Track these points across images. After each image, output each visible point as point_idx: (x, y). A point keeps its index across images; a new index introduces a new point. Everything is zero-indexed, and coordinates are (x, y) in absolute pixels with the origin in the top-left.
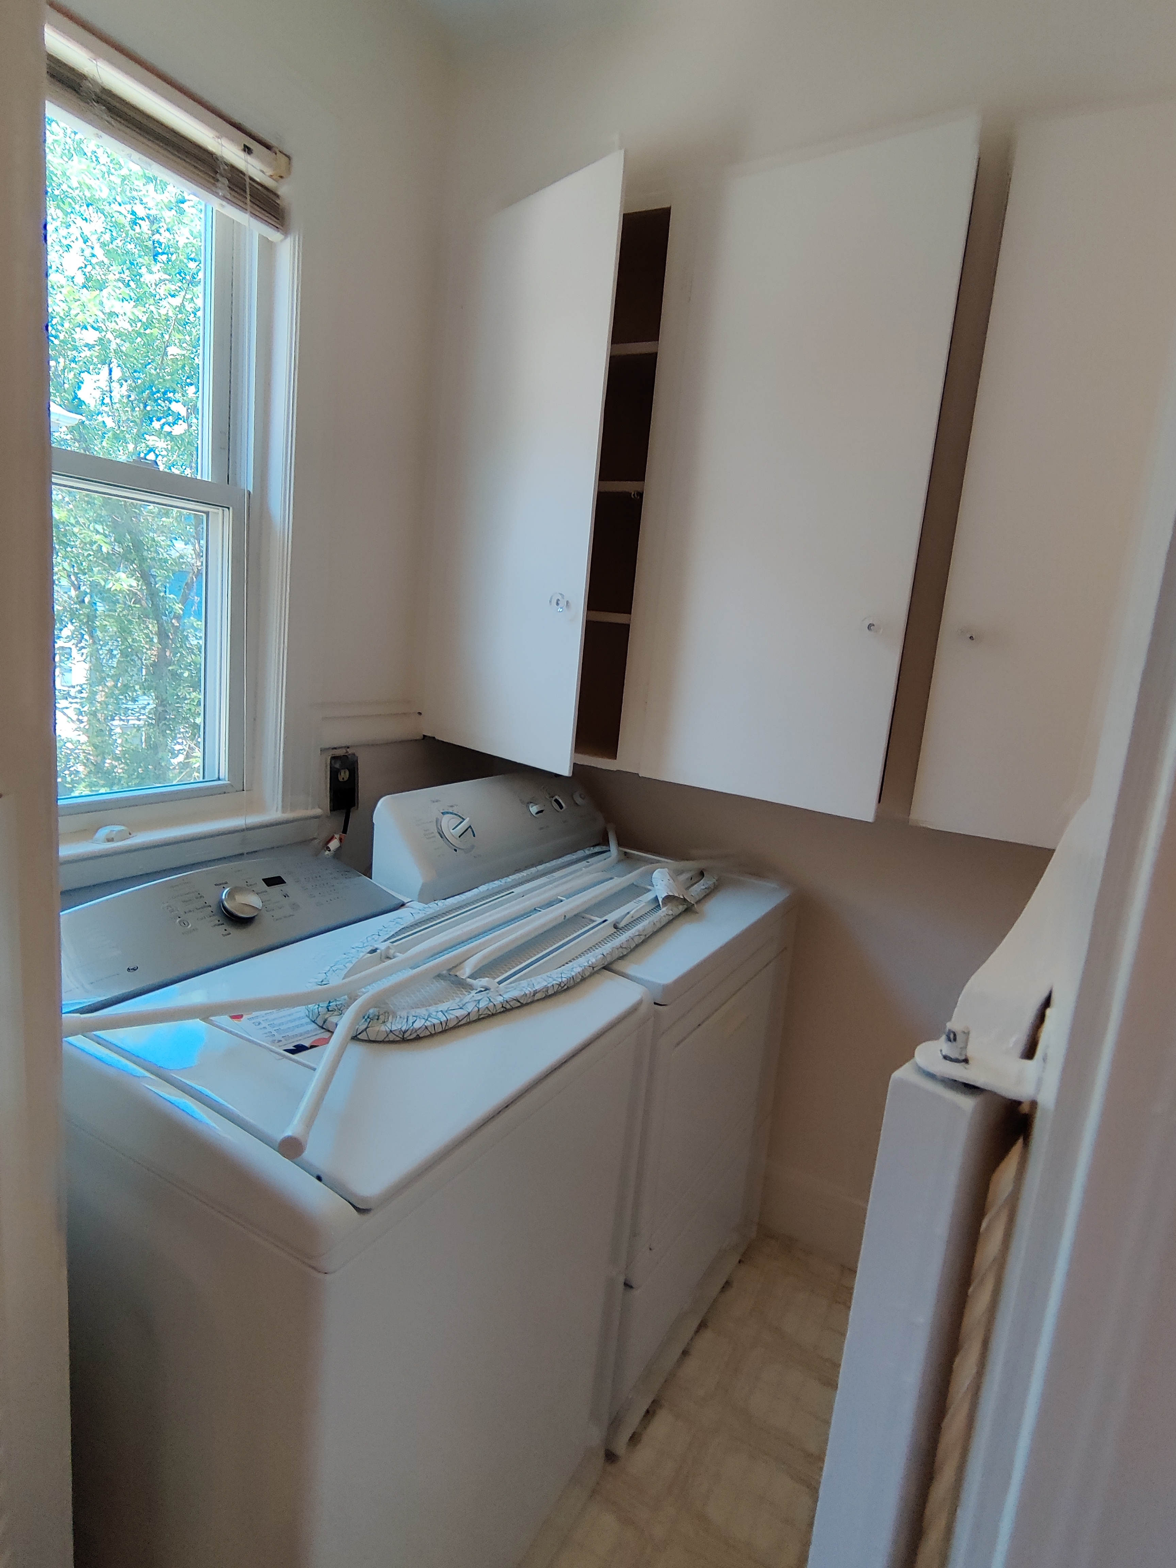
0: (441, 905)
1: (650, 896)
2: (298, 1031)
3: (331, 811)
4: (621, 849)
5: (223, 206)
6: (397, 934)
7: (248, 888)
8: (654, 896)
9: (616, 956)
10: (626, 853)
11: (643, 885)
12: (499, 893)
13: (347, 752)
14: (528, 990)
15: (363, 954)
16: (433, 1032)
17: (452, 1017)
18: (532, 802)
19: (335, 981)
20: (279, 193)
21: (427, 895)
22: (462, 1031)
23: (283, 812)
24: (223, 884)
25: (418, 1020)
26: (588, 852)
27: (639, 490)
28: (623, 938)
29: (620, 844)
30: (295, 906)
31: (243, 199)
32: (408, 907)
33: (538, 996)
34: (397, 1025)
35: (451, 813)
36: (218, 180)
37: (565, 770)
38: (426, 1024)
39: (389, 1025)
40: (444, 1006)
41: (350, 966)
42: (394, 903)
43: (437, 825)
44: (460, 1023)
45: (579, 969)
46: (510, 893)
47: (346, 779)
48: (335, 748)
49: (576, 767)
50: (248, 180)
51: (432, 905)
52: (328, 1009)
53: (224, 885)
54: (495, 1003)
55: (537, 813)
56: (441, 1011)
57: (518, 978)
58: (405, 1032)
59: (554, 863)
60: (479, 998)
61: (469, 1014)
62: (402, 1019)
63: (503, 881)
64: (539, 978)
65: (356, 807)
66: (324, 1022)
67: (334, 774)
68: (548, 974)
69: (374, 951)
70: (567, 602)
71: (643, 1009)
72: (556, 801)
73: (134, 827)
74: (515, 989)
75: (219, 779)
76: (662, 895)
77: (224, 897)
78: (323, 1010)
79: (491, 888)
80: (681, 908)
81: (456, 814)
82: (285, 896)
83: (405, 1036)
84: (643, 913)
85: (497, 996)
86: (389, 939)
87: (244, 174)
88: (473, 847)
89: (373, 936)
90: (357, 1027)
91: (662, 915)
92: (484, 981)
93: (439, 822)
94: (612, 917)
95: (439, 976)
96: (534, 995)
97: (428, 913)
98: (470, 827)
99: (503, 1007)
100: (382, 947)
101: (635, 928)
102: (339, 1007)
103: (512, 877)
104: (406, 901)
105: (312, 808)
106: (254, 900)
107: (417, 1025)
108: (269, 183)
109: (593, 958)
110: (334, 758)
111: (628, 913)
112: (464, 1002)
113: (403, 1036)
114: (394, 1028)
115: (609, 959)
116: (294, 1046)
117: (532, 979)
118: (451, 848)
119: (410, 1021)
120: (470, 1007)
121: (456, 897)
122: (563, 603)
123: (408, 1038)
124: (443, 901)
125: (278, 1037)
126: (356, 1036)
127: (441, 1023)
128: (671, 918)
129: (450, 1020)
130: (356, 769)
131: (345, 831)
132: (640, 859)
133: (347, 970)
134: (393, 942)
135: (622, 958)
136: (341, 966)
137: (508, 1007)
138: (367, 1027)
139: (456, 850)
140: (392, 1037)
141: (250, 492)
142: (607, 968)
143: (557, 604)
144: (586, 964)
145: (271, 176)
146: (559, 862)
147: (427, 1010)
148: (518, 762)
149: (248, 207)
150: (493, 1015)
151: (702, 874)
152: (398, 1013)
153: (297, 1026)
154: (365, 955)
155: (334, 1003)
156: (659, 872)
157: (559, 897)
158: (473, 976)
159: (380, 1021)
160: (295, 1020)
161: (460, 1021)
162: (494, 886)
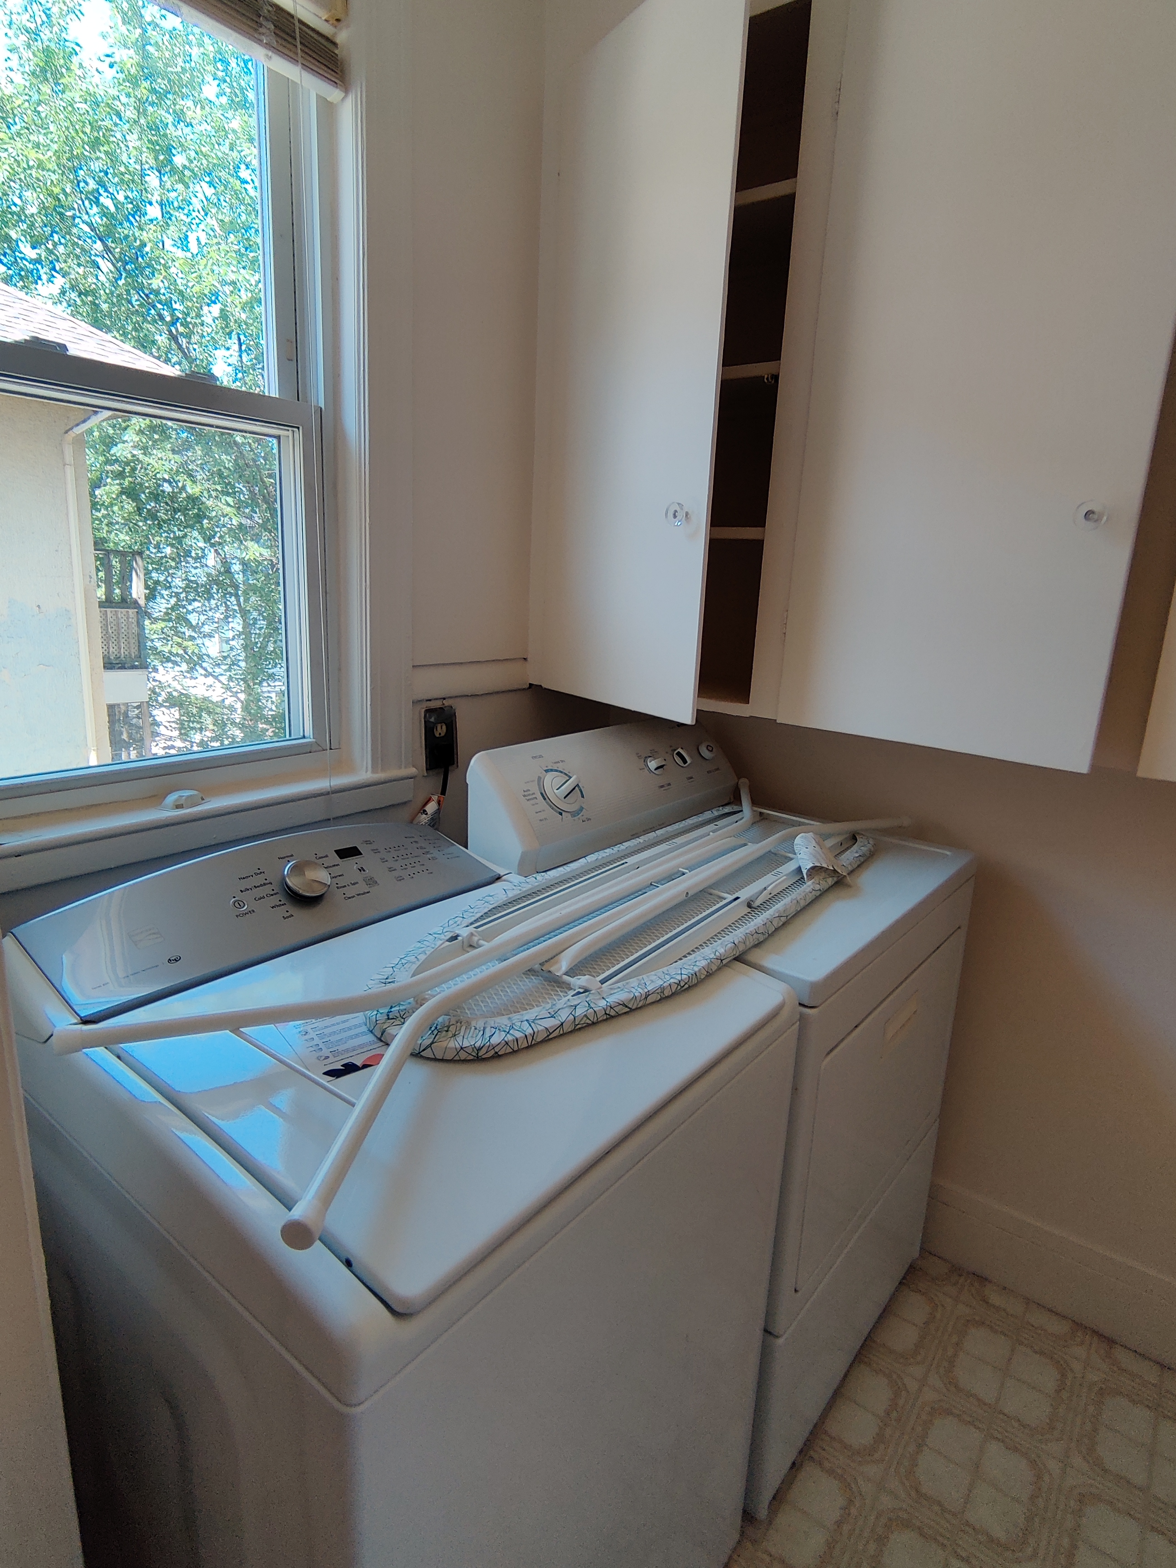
0: (542, 878)
1: (791, 866)
2: (351, 1043)
3: (427, 770)
4: (756, 809)
5: (270, 58)
6: (482, 918)
7: (318, 861)
8: (797, 866)
9: (749, 944)
10: (761, 813)
11: (783, 853)
12: (610, 863)
13: (444, 704)
14: (638, 992)
15: (440, 942)
16: (516, 1048)
17: (540, 1028)
18: (653, 755)
19: (403, 978)
20: (338, 40)
21: (528, 867)
22: (552, 1046)
23: (373, 772)
24: (287, 857)
25: (497, 1032)
26: (716, 813)
27: (774, 373)
28: (758, 921)
29: (754, 802)
30: (371, 882)
31: (293, 49)
32: (505, 881)
33: (650, 999)
34: (470, 1040)
35: (556, 771)
36: (261, 25)
37: (686, 717)
38: (506, 1039)
39: (460, 1039)
40: (531, 1014)
41: (422, 957)
42: (487, 877)
43: (539, 785)
44: (550, 1037)
45: (703, 963)
46: (623, 864)
47: (442, 735)
48: (430, 700)
49: (700, 714)
50: (297, 24)
51: (531, 879)
52: (388, 1015)
53: (289, 857)
54: (595, 1009)
55: (656, 769)
56: (527, 1020)
57: (623, 977)
58: (480, 1049)
59: (676, 826)
60: (576, 1003)
61: (562, 1024)
62: (477, 1031)
63: (616, 848)
64: (652, 976)
65: (455, 765)
66: (382, 1034)
67: (429, 730)
68: (665, 969)
69: (455, 938)
70: (687, 514)
71: (785, 1014)
72: (679, 754)
73: (207, 792)
74: (622, 990)
75: (304, 737)
76: (806, 866)
77: (286, 873)
78: (381, 1018)
79: (600, 857)
80: (830, 881)
81: (561, 772)
82: (360, 870)
83: (479, 1055)
84: (784, 888)
85: (600, 999)
86: (472, 924)
87: (292, 16)
88: (581, 809)
89: (456, 919)
90: (419, 1042)
91: (807, 891)
92: (582, 981)
93: (542, 780)
94: (745, 894)
95: (531, 972)
96: (646, 998)
97: (524, 889)
98: (578, 785)
99: (606, 1014)
100: (464, 932)
101: (774, 908)
102: (402, 1013)
103: (626, 844)
104: (502, 874)
105: (406, 767)
106: (323, 876)
107: (495, 1040)
108: (326, 29)
109: (721, 948)
110: (429, 711)
111: (765, 889)
112: (556, 1008)
113: (477, 1054)
114: (466, 1044)
115: (742, 948)
116: (342, 1066)
117: (644, 976)
118: (556, 811)
119: (487, 1035)
120: (564, 1016)
121: (559, 869)
122: (681, 515)
123: (483, 1057)
124: (543, 874)
125: (326, 1052)
126: (419, 1053)
127: (526, 1036)
128: (819, 893)
129: (538, 1031)
130: (454, 722)
131: (443, 792)
132: (777, 820)
133: (418, 963)
134: (476, 928)
135: (758, 945)
136: (413, 959)
137: (613, 1013)
138: (433, 1043)
139: (561, 814)
140: (463, 1055)
141: (321, 408)
142: (739, 959)
143: (675, 516)
144: (712, 956)
145: (326, 21)
146: (681, 826)
147: (509, 1018)
148: (633, 709)
149: (300, 60)
150: (593, 1023)
151: (854, 838)
152: (473, 1023)
153: (351, 1037)
154: (443, 943)
155: (397, 1008)
156: (802, 837)
157: (680, 869)
158: (571, 972)
159: (450, 1034)
160: (350, 1029)
161: (551, 1034)
162: (604, 855)
